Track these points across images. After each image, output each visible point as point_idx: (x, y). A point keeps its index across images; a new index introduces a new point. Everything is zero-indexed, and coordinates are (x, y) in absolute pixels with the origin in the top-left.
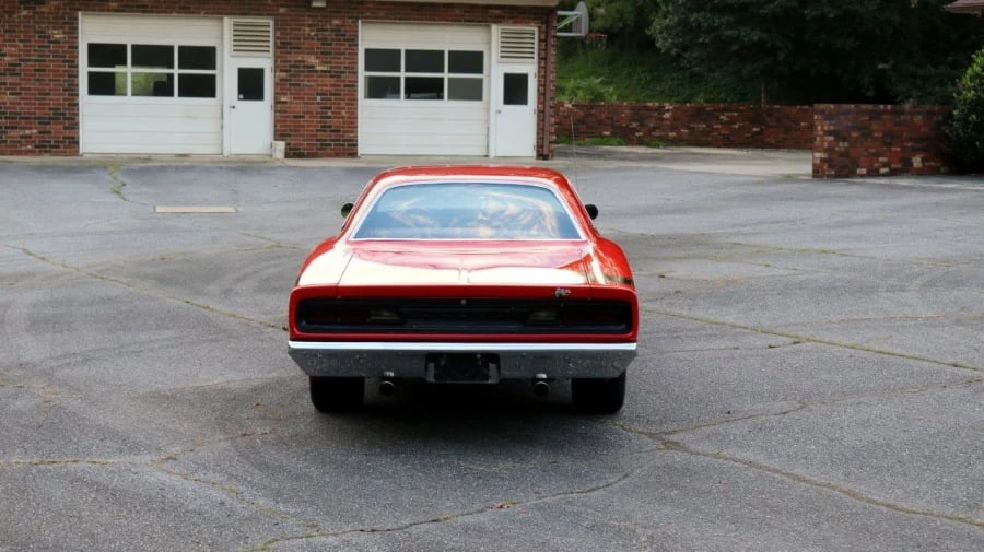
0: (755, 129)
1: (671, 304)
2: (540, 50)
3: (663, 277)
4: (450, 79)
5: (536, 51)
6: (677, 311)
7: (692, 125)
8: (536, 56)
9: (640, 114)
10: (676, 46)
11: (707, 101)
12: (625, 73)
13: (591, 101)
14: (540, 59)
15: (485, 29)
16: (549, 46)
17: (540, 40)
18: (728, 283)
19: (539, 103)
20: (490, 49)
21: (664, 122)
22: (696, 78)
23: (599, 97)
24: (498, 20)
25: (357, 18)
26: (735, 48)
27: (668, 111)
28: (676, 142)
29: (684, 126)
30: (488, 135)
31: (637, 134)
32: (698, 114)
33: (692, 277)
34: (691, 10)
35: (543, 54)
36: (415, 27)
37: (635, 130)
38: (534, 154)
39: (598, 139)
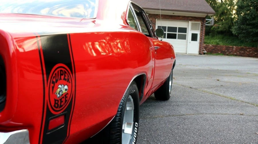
0: (256, 53)
1: (217, 90)
2: (201, 28)
3: (218, 80)
4: (178, 34)
5: (200, 28)
6: (218, 93)
7: (240, 52)
8: (200, 29)
9: (228, 48)
10: (237, 33)
11: (244, 46)
12: (225, 41)
13: (216, 45)
14: (201, 30)
15: (187, 22)
16: (203, 27)
17: (201, 26)
18: (243, 84)
19: (200, 41)
20: (188, 27)
21: (233, 51)
22: (242, 42)
23: (218, 44)
24: (191, 20)
25: (156, 18)
26: (252, 34)
27: (235, 48)
28: (236, 55)
29: (238, 52)
30: (187, 48)
31: (227, 53)
32: (242, 49)
33: (230, 81)
34: (241, 25)
35: (202, 29)
36: (170, 21)
37: (226, 52)
38: (198, 53)
39: (217, 54)
